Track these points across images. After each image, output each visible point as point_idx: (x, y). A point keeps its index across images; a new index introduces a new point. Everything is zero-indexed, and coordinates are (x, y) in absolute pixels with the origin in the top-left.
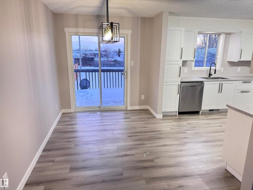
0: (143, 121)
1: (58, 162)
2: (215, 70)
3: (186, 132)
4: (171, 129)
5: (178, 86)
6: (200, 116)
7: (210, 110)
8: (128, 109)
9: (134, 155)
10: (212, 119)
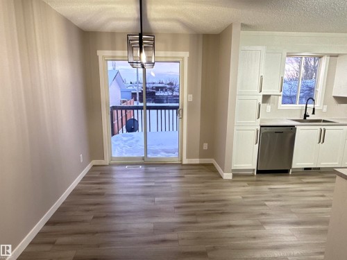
0: (203, 182)
1: (61, 245)
2: (314, 109)
3: (267, 203)
4: (243, 198)
5: (256, 131)
6: (290, 177)
7: (306, 169)
8: (184, 163)
9: (176, 241)
10: (308, 183)
